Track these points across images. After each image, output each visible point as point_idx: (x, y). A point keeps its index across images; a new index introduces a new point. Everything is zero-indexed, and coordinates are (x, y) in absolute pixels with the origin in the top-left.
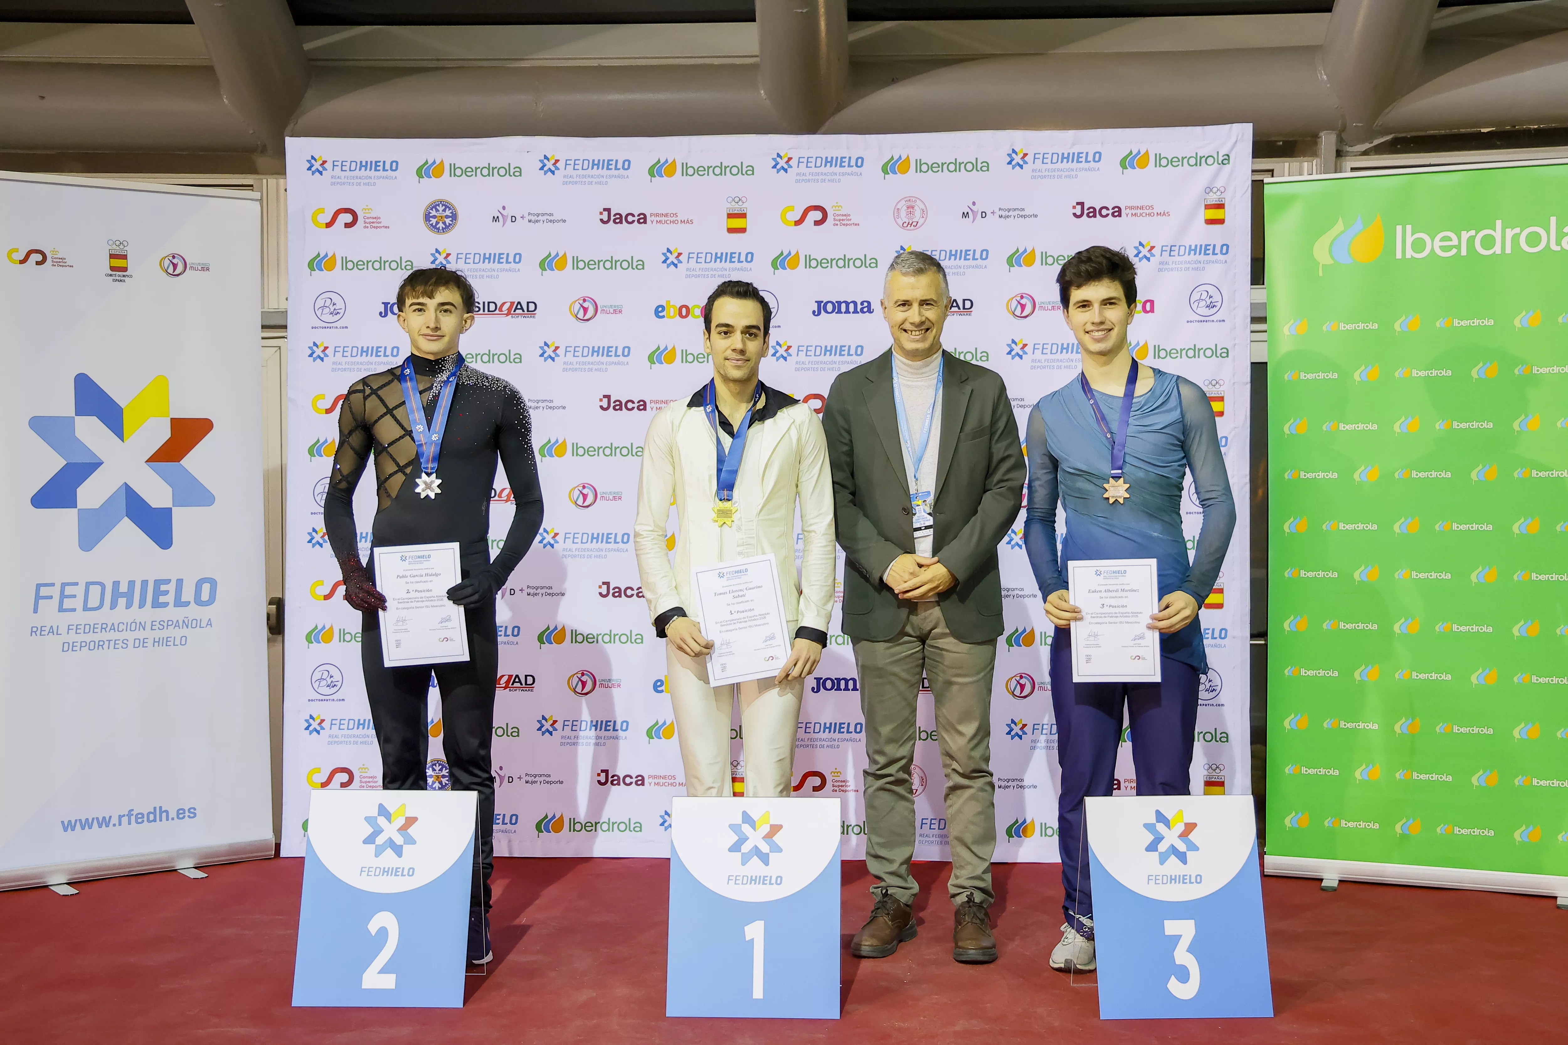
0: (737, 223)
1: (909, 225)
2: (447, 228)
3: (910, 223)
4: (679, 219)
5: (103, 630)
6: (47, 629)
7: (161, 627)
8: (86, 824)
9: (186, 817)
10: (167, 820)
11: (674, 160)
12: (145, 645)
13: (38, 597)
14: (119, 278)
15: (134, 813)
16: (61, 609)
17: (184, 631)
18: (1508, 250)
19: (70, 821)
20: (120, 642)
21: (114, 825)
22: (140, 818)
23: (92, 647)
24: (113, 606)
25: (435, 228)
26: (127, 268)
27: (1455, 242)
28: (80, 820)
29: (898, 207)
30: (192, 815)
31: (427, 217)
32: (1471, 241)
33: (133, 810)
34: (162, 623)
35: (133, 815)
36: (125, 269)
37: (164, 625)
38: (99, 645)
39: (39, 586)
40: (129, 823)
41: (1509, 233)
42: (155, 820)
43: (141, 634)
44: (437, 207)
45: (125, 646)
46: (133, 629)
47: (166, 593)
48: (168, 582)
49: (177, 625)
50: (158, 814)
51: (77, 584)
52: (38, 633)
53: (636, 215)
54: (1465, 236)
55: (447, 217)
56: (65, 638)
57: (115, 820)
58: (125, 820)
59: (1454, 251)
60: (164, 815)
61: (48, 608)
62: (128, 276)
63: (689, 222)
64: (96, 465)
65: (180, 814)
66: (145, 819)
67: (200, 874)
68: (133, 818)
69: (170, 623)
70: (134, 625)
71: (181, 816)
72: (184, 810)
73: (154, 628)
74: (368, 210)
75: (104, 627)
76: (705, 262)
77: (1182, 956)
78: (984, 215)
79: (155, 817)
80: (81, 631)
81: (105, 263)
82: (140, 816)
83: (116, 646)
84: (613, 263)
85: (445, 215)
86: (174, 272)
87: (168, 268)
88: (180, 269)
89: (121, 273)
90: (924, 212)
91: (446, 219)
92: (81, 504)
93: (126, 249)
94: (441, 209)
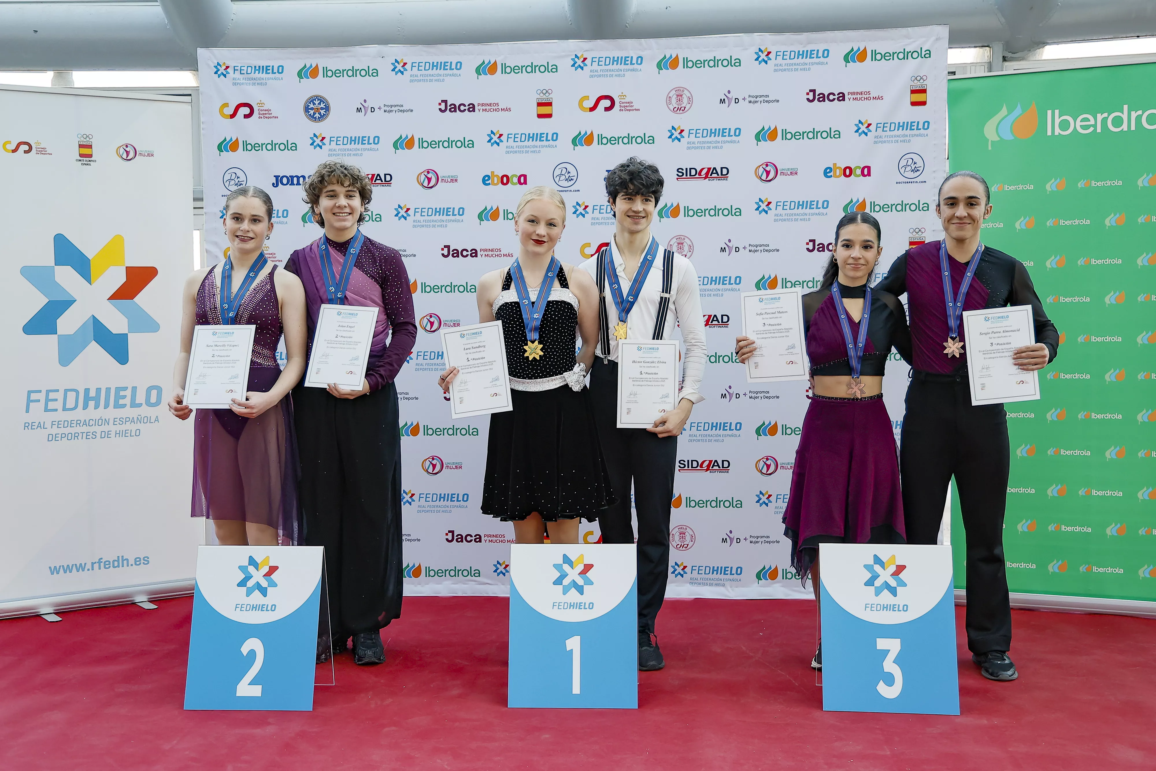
0: (545, 110)
1: (679, 110)
2: (322, 118)
3: (679, 108)
4: (500, 107)
5: (78, 425)
6: (36, 424)
7: (121, 423)
8: (68, 569)
9: (142, 564)
10: (127, 566)
11: (496, 61)
12: (109, 436)
13: (29, 401)
14: (86, 163)
15: (103, 560)
16: (46, 410)
17: (139, 426)
18: (1133, 128)
19: (55, 567)
20: (90, 434)
21: (88, 570)
22: (107, 565)
23: (69, 438)
24: (85, 407)
25: (312, 118)
26: (92, 155)
27: (1092, 122)
28: (63, 566)
29: (669, 96)
30: (146, 562)
31: (307, 109)
32: (1104, 121)
33: (102, 559)
34: (121, 419)
35: (102, 562)
36: (90, 156)
37: (123, 421)
38: (75, 436)
39: (29, 393)
40: (100, 569)
41: (1134, 115)
42: (118, 566)
43: (105, 428)
44: (314, 101)
45: (94, 437)
46: (100, 424)
47: (124, 397)
48: (125, 389)
49: (133, 421)
50: (120, 562)
51: (58, 391)
52: (30, 427)
53: (467, 105)
54: (1100, 117)
55: (322, 109)
56: (50, 431)
57: (89, 566)
58: (96, 566)
59: (1092, 129)
60: (125, 562)
61: (37, 408)
62: (93, 161)
63: (508, 110)
64: (70, 302)
65: (138, 561)
66: (111, 565)
67: (153, 606)
68: (102, 565)
69: (128, 419)
70: (100, 421)
71: (138, 563)
72: (140, 558)
73: (115, 423)
74: (262, 104)
75: (78, 423)
76: (521, 141)
77: (889, 666)
78: (737, 101)
79: (119, 564)
80: (62, 426)
81: (75, 152)
82: (107, 563)
83: (88, 437)
84: (450, 143)
85: (320, 107)
86: (127, 157)
87: (122, 154)
88: (131, 155)
89: (87, 159)
90: (690, 100)
91: (321, 111)
92: (60, 331)
93: (91, 140)
94: (317, 102)
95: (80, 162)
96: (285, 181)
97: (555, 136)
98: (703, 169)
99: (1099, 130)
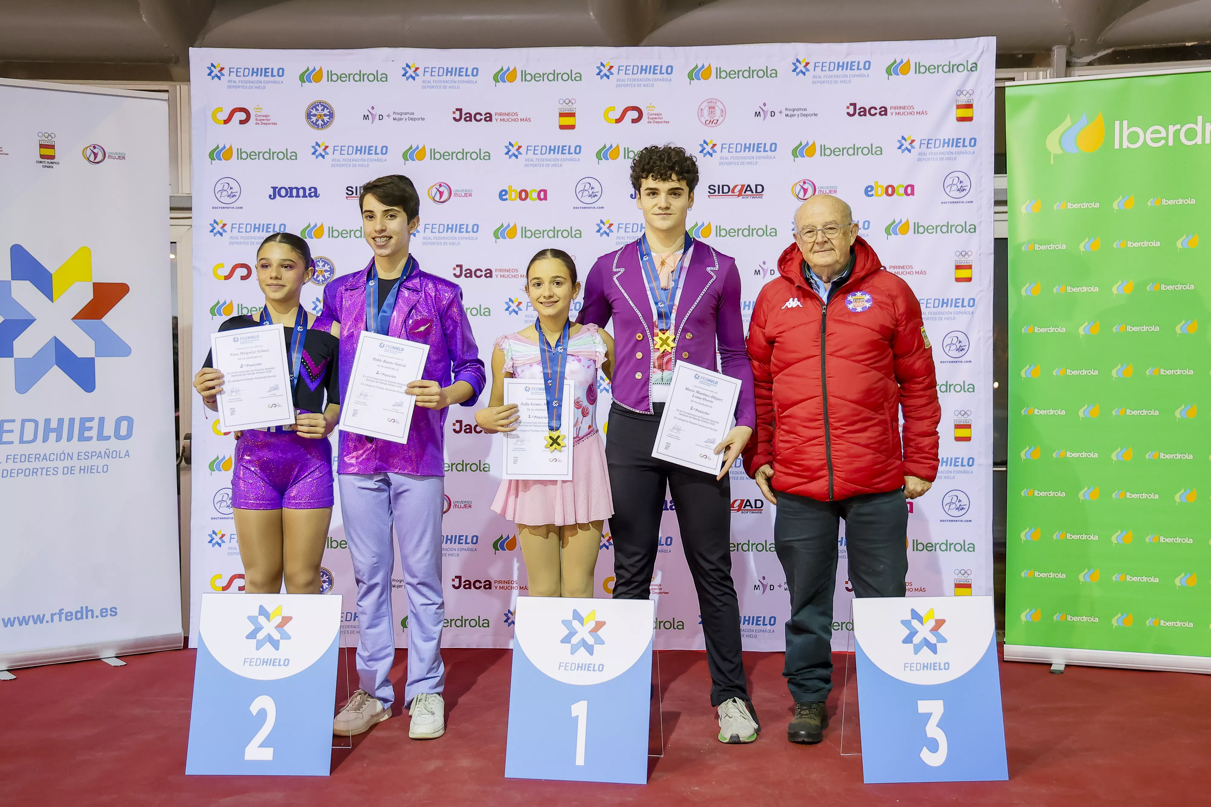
0: (567, 121)
1: (711, 123)
2: (325, 125)
3: (712, 121)
4: (519, 117)
5: (37, 459)
7: (86, 457)
8: (23, 621)
9: (109, 615)
10: (92, 617)
11: (515, 68)
12: (73, 472)
14: (48, 165)
15: (64, 612)
17: (106, 461)
18: (1207, 141)
19: (9, 618)
20: (51, 470)
21: (47, 622)
22: (69, 616)
23: (27, 474)
24: (45, 439)
25: (315, 125)
26: (55, 156)
27: (1163, 134)
28: (18, 618)
30: (113, 614)
31: (309, 116)
32: (1177, 133)
33: (63, 609)
34: (87, 453)
35: (63, 613)
36: (53, 157)
37: (88, 455)
38: (33, 472)
40: (60, 620)
41: (1209, 127)
42: (82, 618)
43: (69, 463)
44: (317, 107)
45: (55, 473)
46: (62, 458)
47: (90, 428)
48: (91, 419)
49: (100, 455)
50: (84, 613)
51: (14, 421)
53: (483, 114)
54: (1172, 129)
55: (325, 115)
56: (4, 466)
57: (48, 618)
58: (56, 617)
59: (1163, 142)
60: (90, 613)
62: (56, 163)
63: (528, 120)
64: (30, 321)
65: (104, 612)
66: (74, 617)
67: (120, 663)
68: (63, 616)
69: (94, 454)
70: (63, 455)
71: (104, 614)
72: (106, 609)
73: (80, 458)
74: (259, 109)
75: (37, 457)
76: (541, 154)
77: (933, 730)
78: (773, 114)
79: (82, 615)
80: (18, 460)
81: (36, 152)
82: (69, 614)
83: (48, 473)
84: (464, 155)
85: (324, 113)
86: (95, 160)
87: (90, 156)
88: (100, 157)
89: (49, 161)
90: (723, 112)
91: (324, 117)
92: (16, 354)
93: (53, 140)
94: (320, 108)
95: (41, 164)
96: (283, 192)
97: (578, 149)
98: (736, 186)
99: (1171, 143)
